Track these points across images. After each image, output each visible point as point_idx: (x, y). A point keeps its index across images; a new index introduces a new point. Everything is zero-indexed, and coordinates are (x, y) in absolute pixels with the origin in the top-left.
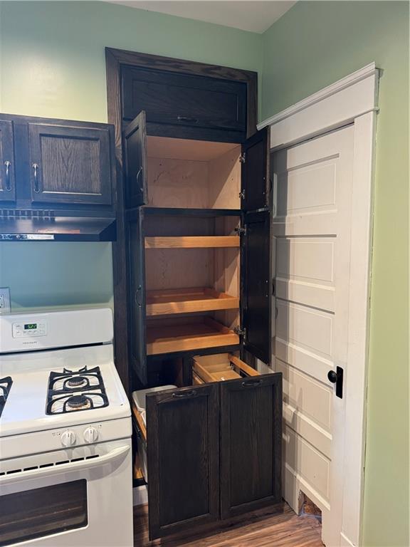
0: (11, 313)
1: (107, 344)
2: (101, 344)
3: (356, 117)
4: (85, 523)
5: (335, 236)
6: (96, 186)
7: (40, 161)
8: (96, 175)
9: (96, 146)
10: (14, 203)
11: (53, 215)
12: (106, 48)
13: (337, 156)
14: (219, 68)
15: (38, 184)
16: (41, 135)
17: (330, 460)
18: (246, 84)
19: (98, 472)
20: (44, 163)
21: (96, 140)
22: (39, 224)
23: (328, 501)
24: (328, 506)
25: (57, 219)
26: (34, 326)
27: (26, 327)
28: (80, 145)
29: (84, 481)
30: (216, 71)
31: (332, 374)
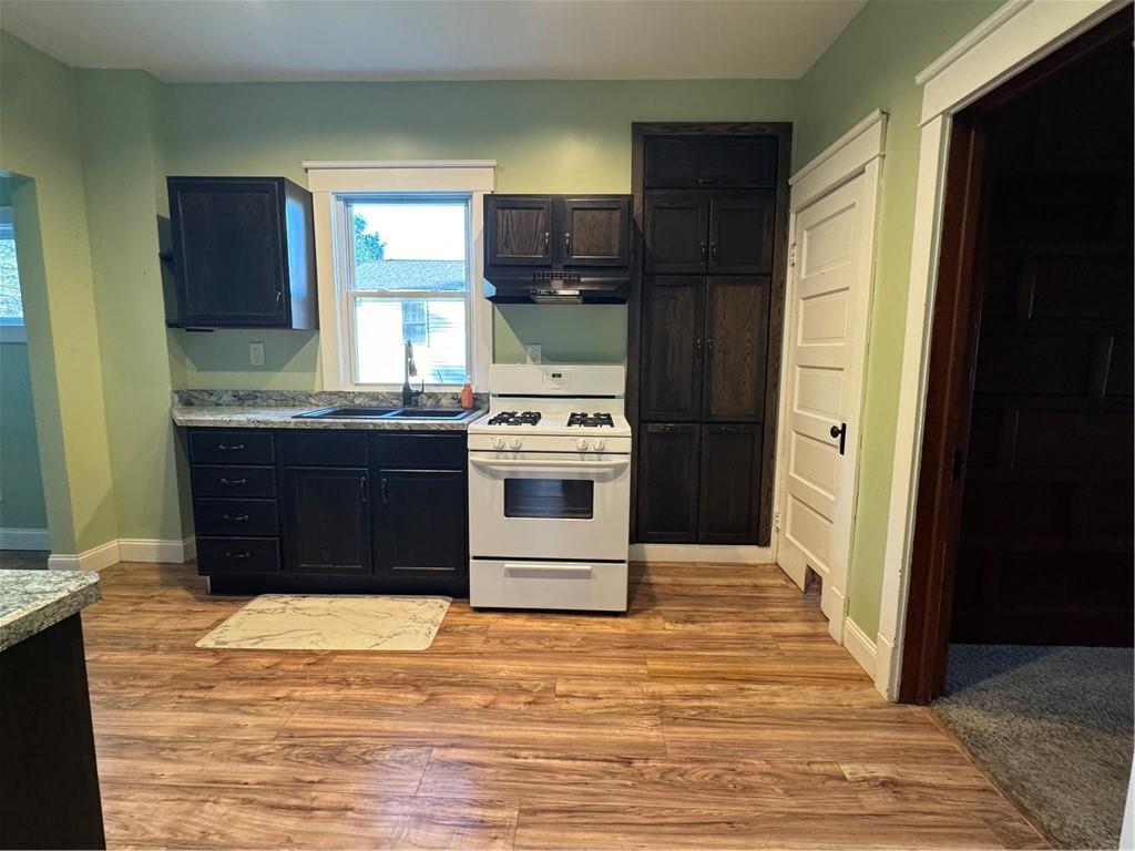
0: (542, 364)
1: (619, 397)
2: (613, 397)
3: (866, 163)
4: (591, 517)
5: (847, 289)
6: (615, 250)
7: (571, 232)
8: (615, 241)
9: (617, 214)
10: (549, 267)
11: (579, 276)
12: (634, 124)
13: (853, 205)
14: (746, 124)
15: (569, 251)
16: (574, 209)
17: (831, 521)
18: (777, 137)
19: (603, 478)
20: (575, 232)
21: (617, 209)
22: (568, 284)
23: (828, 565)
24: (827, 570)
25: (583, 280)
26: (560, 376)
27: (554, 376)
28: (604, 214)
29: (592, 482)
30: (744, 128)
31: (834, 432)
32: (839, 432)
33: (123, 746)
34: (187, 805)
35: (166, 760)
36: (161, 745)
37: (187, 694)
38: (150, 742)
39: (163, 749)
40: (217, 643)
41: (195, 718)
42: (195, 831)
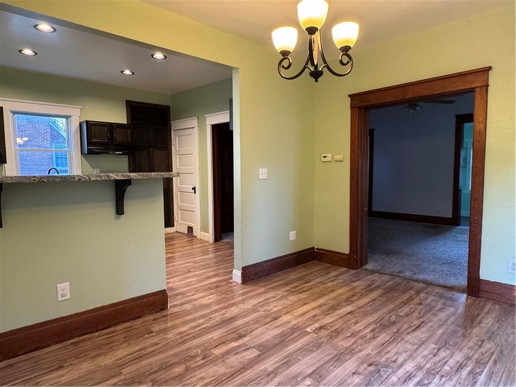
5: (192, 154)
7: (116, 134)
10: (109, 144)
12: (126, 101)
13: (191, 134)
16: (116, 128)
17: (194, 212)
24: (194, 225)
28: (126, 130)
31: (193, 189)
32: (194, 189)
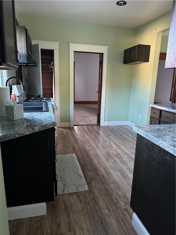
33: (125, 176)
34: (127, 162)
35: (123, 169)
36: (121, 172)
37: (107, 178)
38: (121, 174)
39: (121, 171)
40: (86, 184)
41: (112, 172)
42: (129, 160)
